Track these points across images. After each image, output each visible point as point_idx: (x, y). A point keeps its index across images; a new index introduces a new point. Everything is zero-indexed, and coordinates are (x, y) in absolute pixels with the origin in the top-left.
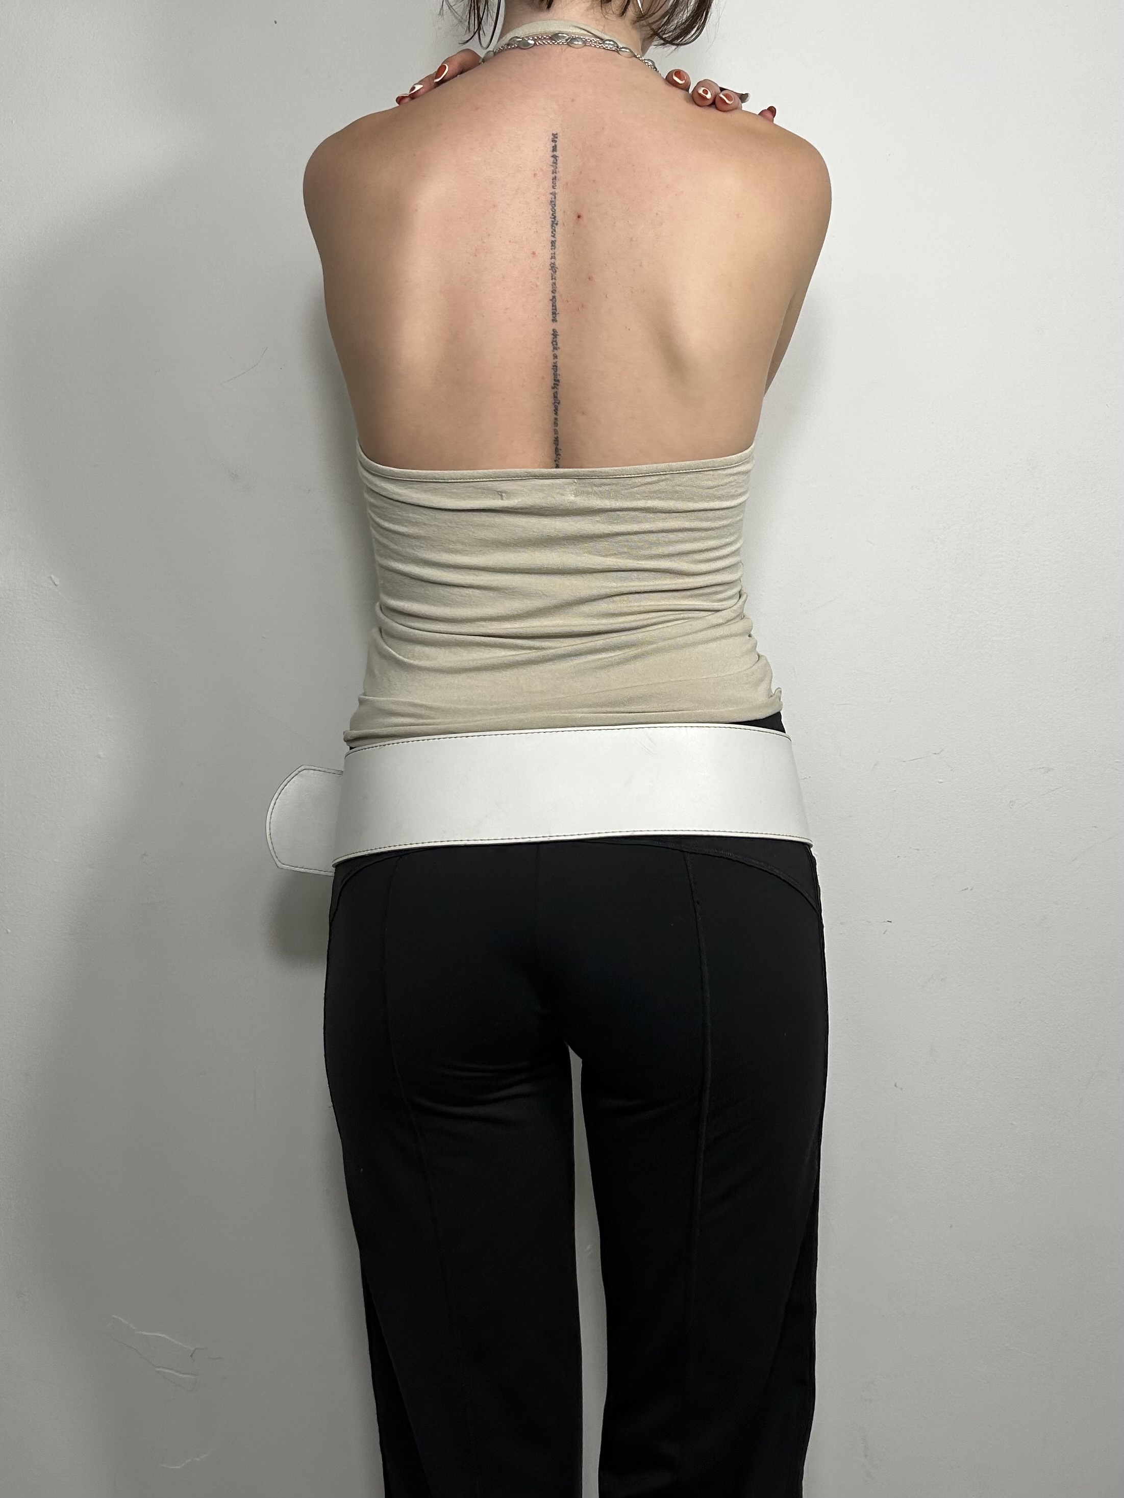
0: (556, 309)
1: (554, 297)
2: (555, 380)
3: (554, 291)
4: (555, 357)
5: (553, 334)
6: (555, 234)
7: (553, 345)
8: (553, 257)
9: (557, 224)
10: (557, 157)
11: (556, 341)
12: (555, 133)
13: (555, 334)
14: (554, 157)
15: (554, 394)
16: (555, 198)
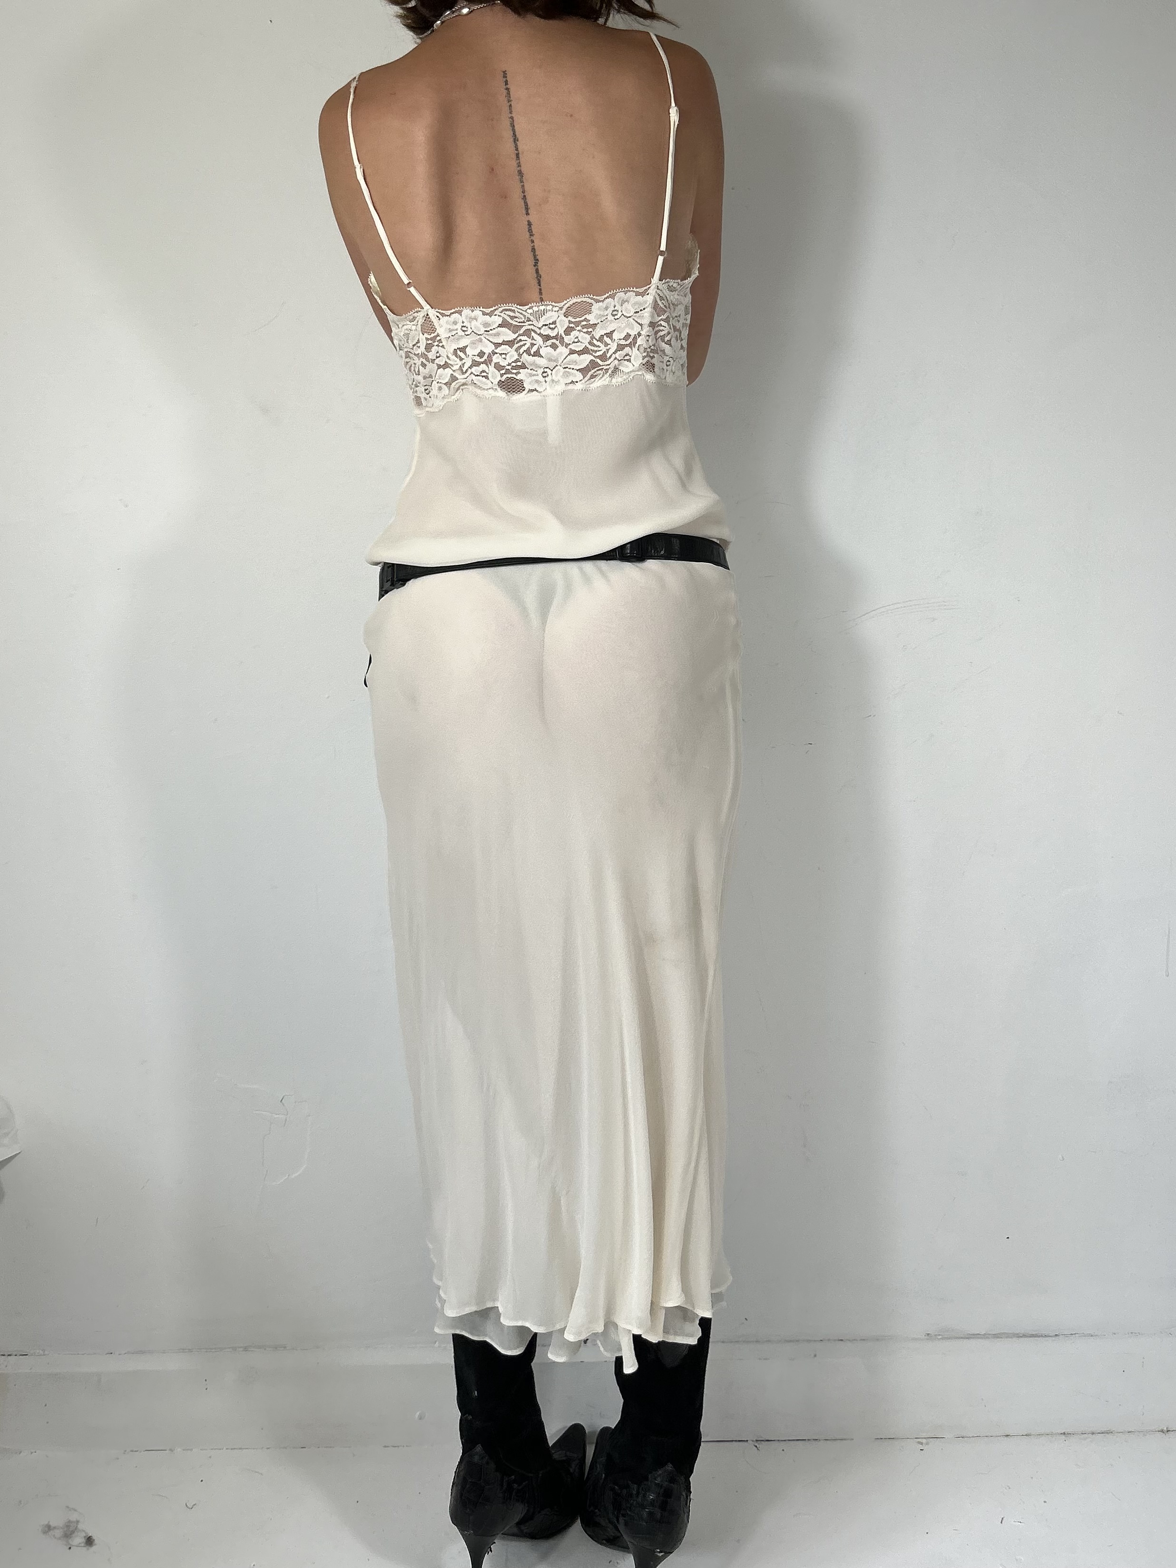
0: (527, 205)
1: (525, 196)
2: (535, 260)
3: (523, 192)
4: (533, 242)
5: (528, 225)
6: (518, 148)
7: (530, 233)
8: (519, 166)
9: (518, 140)
10: (509, 89)
11: (531, 230)
12: (504, 70)
13: (530, 224)
14: (507, 89)
15: (536, 270)
16: (513, 121)
